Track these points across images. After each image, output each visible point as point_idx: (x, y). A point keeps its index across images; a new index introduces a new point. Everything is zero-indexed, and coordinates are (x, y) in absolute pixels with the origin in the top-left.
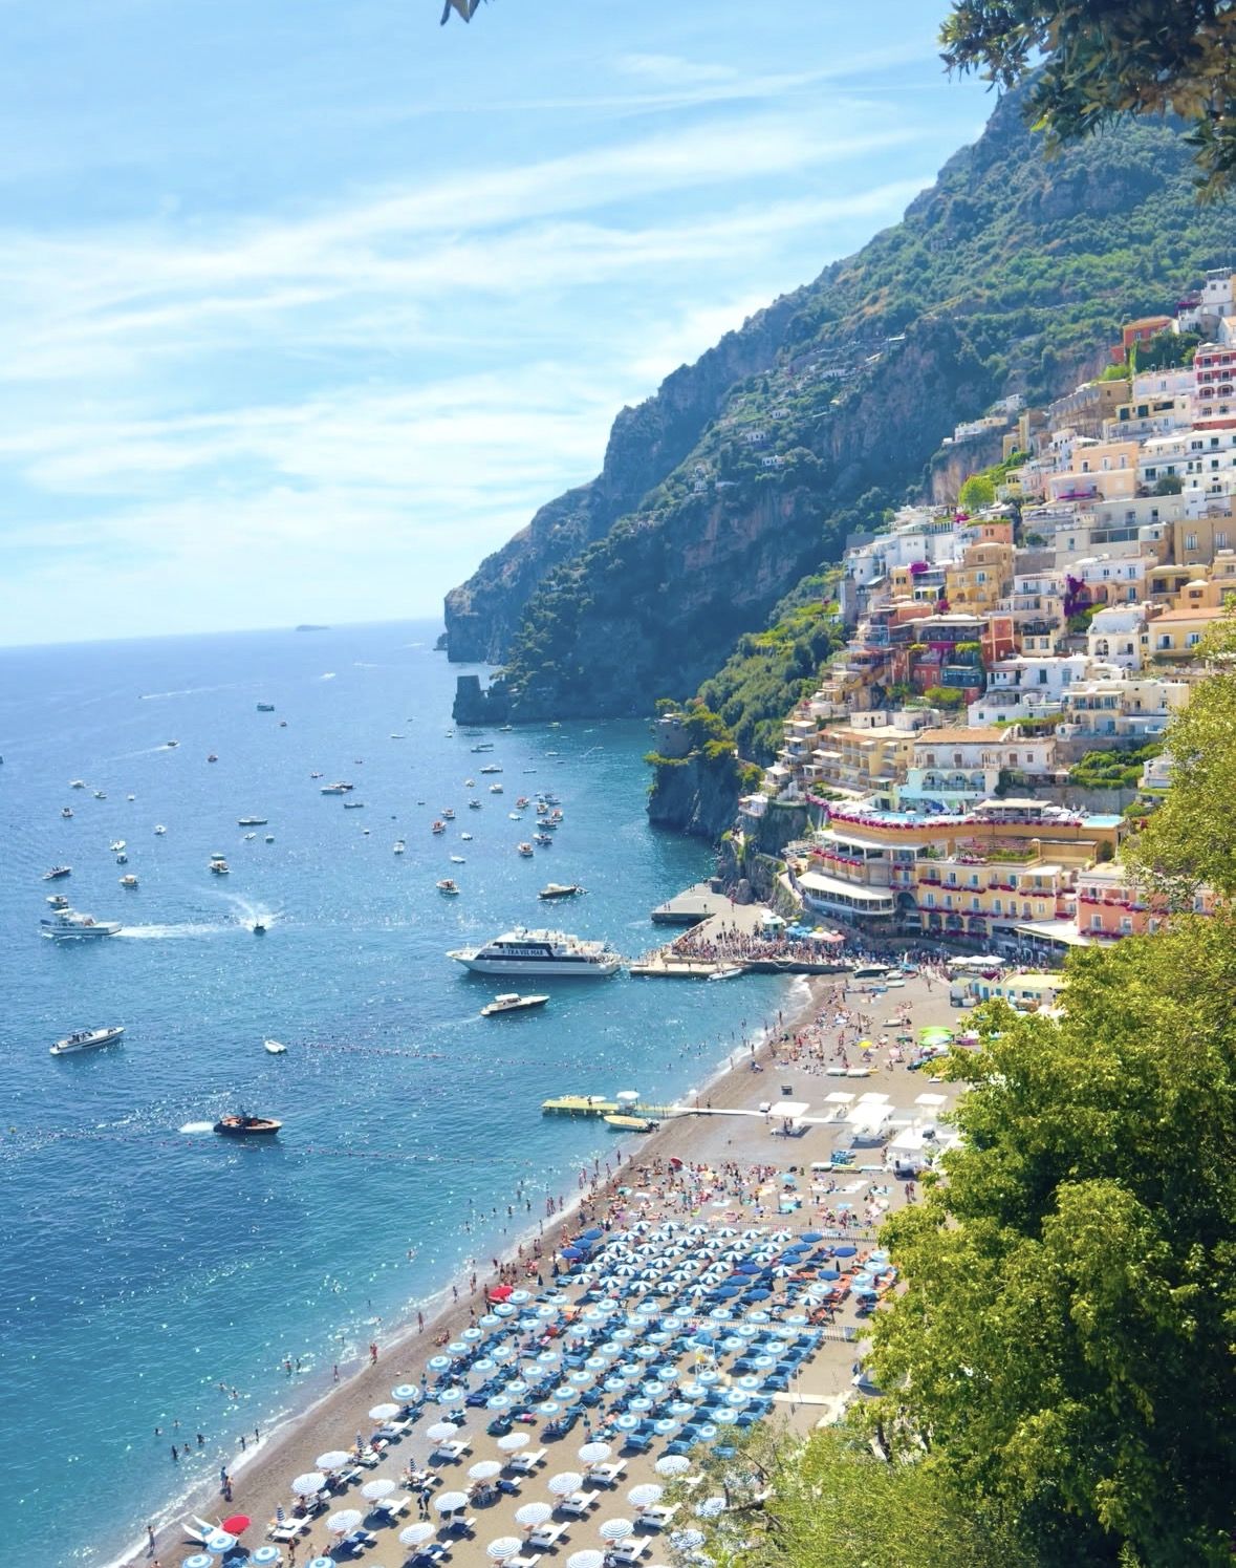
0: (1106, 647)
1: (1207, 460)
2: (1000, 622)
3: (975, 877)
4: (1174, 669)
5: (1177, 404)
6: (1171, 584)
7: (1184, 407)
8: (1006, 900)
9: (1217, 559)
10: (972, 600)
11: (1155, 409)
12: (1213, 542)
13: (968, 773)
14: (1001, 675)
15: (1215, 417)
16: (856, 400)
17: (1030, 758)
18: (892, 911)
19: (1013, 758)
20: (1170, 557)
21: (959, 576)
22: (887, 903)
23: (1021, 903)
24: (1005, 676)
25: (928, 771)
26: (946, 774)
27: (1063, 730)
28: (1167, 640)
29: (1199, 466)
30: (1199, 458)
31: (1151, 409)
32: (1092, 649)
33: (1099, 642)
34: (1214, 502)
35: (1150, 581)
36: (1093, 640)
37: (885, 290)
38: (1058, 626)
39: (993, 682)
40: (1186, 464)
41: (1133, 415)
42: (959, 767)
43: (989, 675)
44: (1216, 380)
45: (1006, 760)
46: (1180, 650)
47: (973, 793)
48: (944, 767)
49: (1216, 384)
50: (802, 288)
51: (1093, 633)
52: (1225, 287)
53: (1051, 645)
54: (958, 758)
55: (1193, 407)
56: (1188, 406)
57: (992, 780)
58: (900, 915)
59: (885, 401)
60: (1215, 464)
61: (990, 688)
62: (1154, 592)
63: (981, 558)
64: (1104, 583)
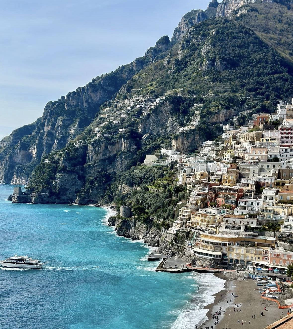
0: (266, 198)
1: (285, 154)
2: (240, 189)
3: (243, 250)
4: (284, 205)
5: (276, 139)
6: (281, 184)
8: (250, 256)
9: (292, 179)
10: (229, 183)
11: (271, 140)
12: (290, 175)
13: (237, 225)
14: (242, 202)
15: (285, 144)
16: (149, 115)
17: (252, 223)
18: (221, 258)
19: (248, 222)
20: (279, 177)
21: (226, 176)
22: (220, 256)
23: (254, 257)
24: (243, 203)
25: (226, 224)
26: (231, 225)
27: (259, 217)
28: (282, 197)
29: (283, 155)
30: (283, 154)
32: (263, 197)
33: (265, 196)
34: (288, 165)
35: (276, 183)
37: (154, 83)
38: (254, 192)
39: (239, 204)
40: (280, 155)
41: (265, 141)
42: (234, 224)
43: (238, 202)
44: (285, 134)
45: (246, 223)
46: (285, 200)
47: (238, 231)
49: (285, 135)
50: (112, 72)
51: (263, 194)
52: (285, 111)
53: (252, 196)
54: (234, 222)
56: (279, 140)
57: (243, 227)
58: (223, 259)
59: (157, 117)
60: (287, 155)
62: (276, 185)
63: (232, 172)
64: (265, 182)
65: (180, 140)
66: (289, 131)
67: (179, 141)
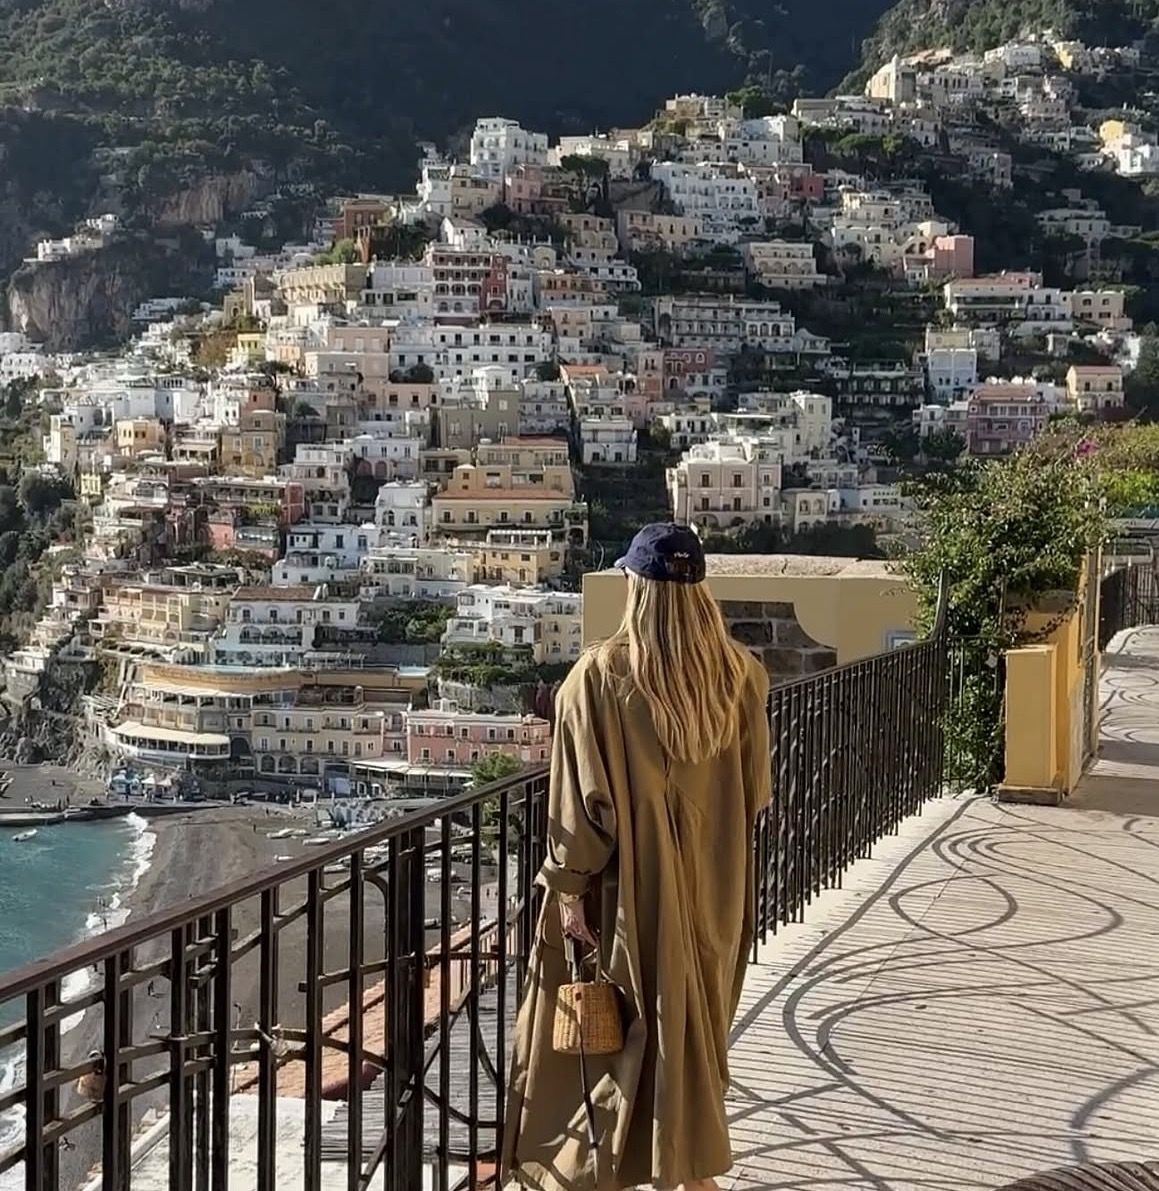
0: (391, 518)
1: (452, 353)
2: (293, 488)
3: (310, 721)
4: (456, 542)
5: (420, 297)
6: (441, 465)
7: (426, 300)
8: (339, 738)
9: (480, 447)
10: (249, 463)
11: (399, 299)
12: (473, 432)
13: (284, 628)
14: (301, 537)
15: (452, 313)
17: (342, 616)
18: (228, 756)
19: (326, 614)
20: (434, 441)
21: (235, 439)
22: (223, 747)
23: (353, 741)
24: (304, 539)
25: (244, 625)
26: (262, 628)
27: (367, 592)
28: (447, 515)
29: (445, 357)
30: (445, 351)
31: (395, 298)
32: (379, 518)
33: (385, 513)
34: (466, 394)
35: (423, 461)
36: (379, 512)
38: (343, 496)
39: (292, 544)
40: (434, 355)
41: (379, 301)
42: (275, 622)
43: (288, 538)
44: (450, 279)
45: (320, 616)
46: (459, 525)
47: (290, 647)
48: (260, 622)
49: (450, 282)
51: (380, 504)
52: (445, 187)
53: (339, 513)
54: (274, 614)
55: (435, 301)
56: (430, 300)
57: (309, 634)
58: (234, 759)
60: (459, 357)
61: (289, 550)
62: (425, 471)
63: (258, 424)
64: (383, 459)
65: (44, 295)
66: (466, 267)
67: (40, 298)
